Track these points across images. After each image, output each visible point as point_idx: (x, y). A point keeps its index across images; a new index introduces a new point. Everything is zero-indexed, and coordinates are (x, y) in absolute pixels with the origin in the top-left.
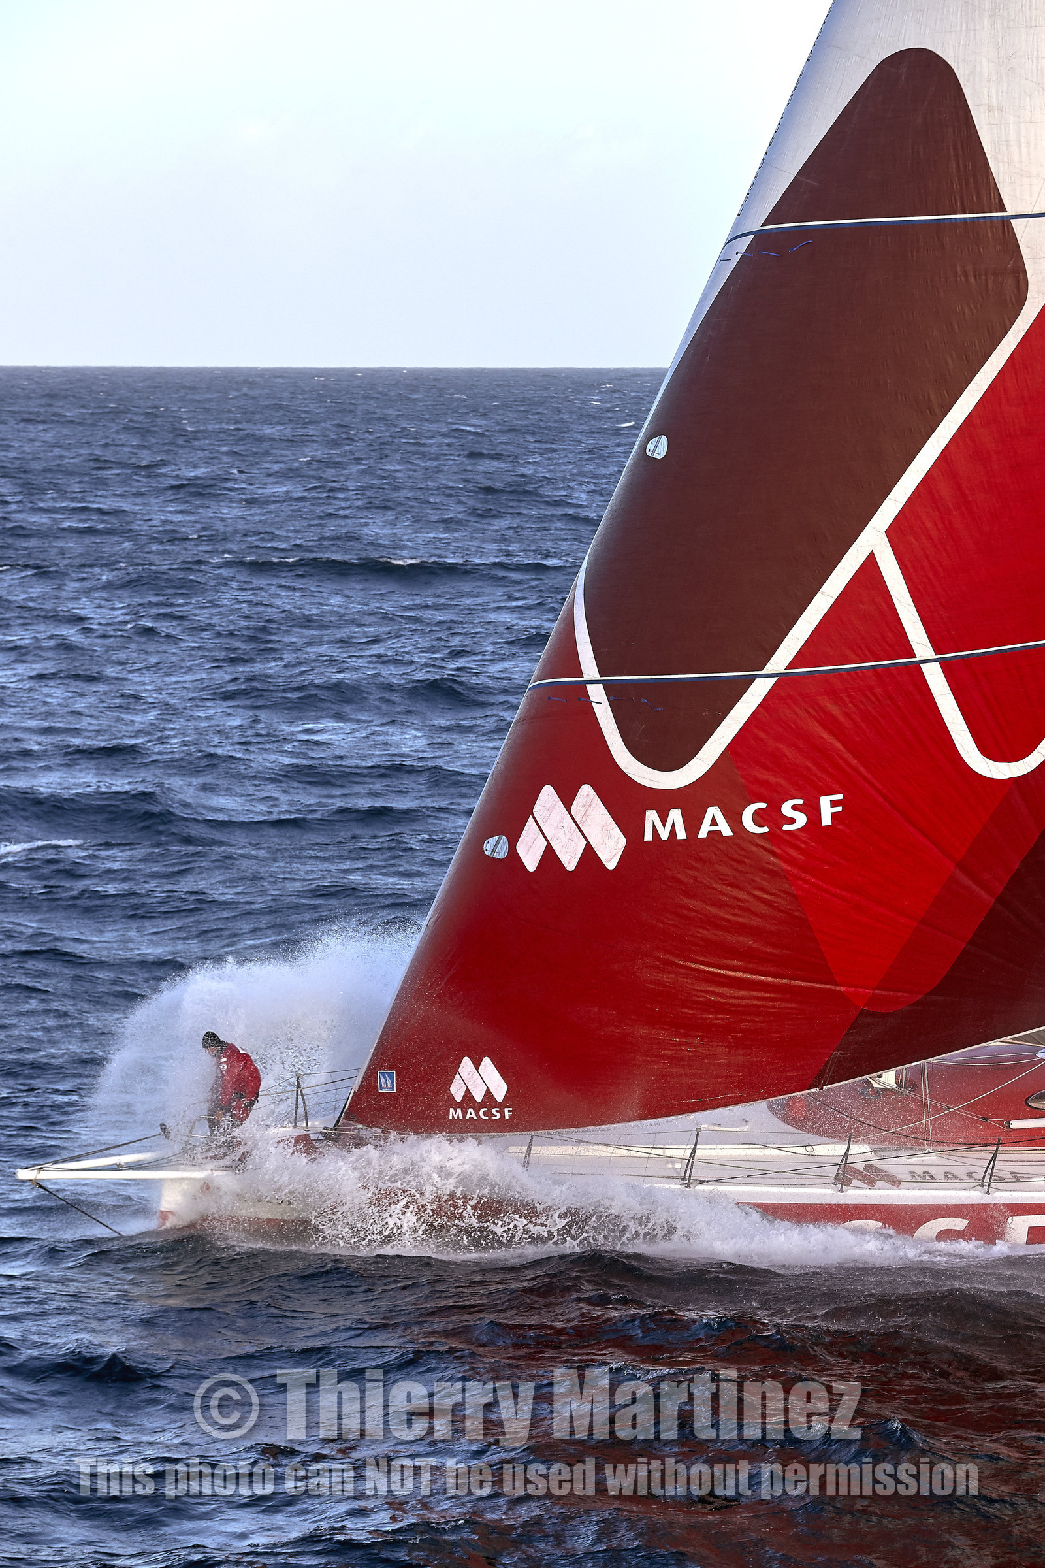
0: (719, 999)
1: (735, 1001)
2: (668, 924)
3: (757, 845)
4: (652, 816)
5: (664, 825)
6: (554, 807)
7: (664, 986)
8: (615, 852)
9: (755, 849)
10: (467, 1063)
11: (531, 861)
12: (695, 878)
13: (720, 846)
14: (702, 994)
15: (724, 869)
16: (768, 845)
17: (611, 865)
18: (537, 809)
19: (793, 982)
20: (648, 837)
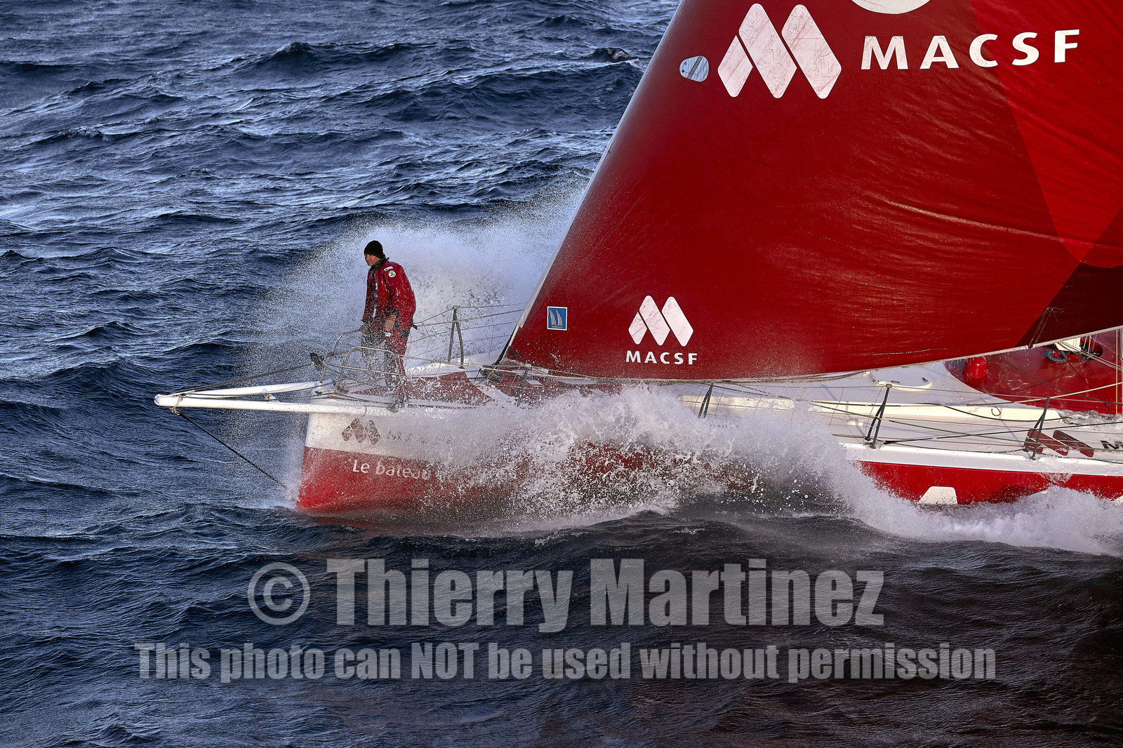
0: (930, 245)
1: (948, 248)
2: (882, 161)
3: (984, 80)
4: (871, 43)
5: (884, 52)
6: (763, 26)
7: (873, 228)
8: (828, 80)
9: (981, 84)
10: (649, 303)
11: (733, 86)
12: (913, 112)
13: (944, 80)
14: (913, 238)
15: (947, 105)
16: (995, 81)
17: (823, 94)
18: (743, 30)
19: (1010, 230)
20: (866, 65)
